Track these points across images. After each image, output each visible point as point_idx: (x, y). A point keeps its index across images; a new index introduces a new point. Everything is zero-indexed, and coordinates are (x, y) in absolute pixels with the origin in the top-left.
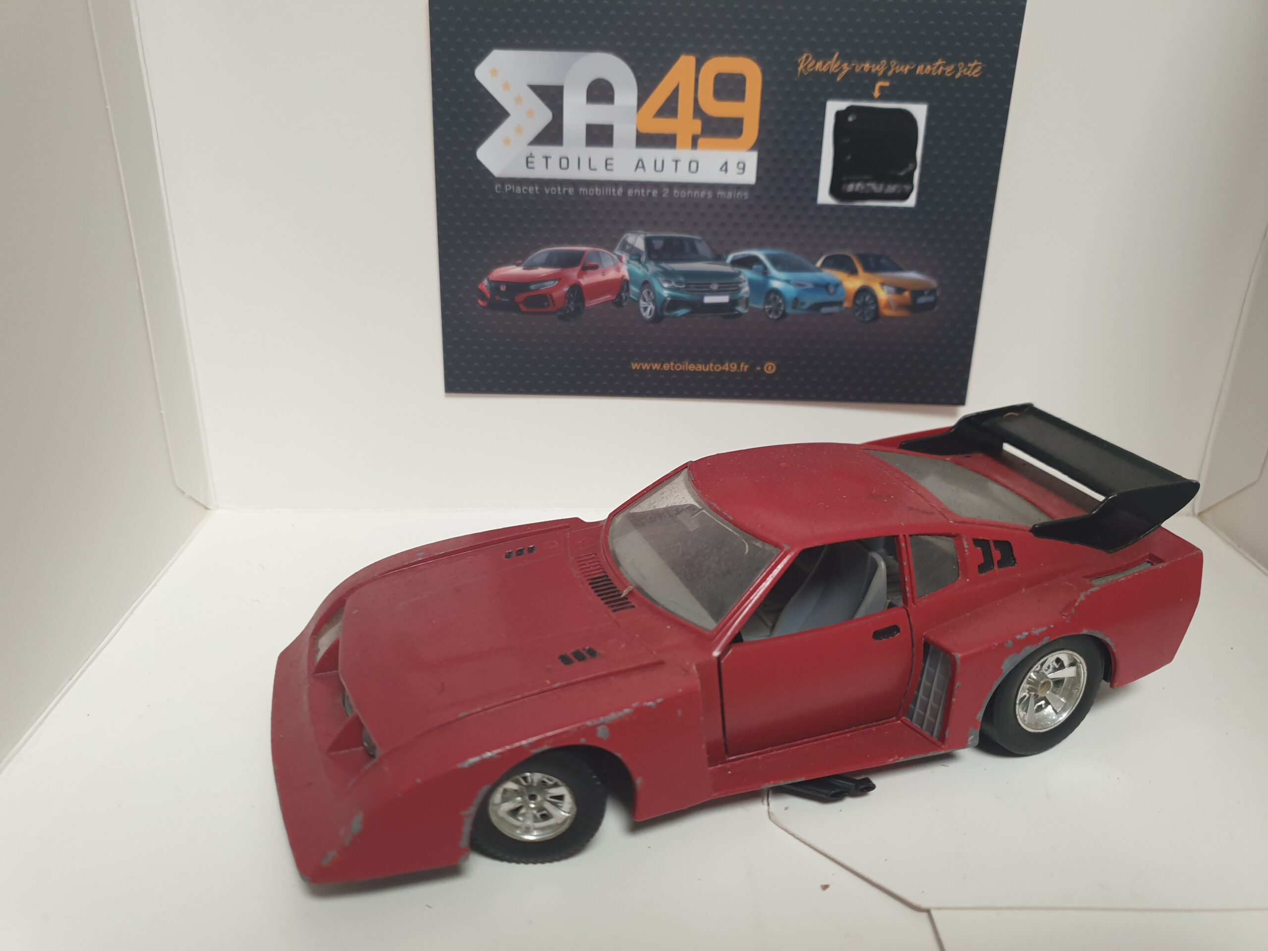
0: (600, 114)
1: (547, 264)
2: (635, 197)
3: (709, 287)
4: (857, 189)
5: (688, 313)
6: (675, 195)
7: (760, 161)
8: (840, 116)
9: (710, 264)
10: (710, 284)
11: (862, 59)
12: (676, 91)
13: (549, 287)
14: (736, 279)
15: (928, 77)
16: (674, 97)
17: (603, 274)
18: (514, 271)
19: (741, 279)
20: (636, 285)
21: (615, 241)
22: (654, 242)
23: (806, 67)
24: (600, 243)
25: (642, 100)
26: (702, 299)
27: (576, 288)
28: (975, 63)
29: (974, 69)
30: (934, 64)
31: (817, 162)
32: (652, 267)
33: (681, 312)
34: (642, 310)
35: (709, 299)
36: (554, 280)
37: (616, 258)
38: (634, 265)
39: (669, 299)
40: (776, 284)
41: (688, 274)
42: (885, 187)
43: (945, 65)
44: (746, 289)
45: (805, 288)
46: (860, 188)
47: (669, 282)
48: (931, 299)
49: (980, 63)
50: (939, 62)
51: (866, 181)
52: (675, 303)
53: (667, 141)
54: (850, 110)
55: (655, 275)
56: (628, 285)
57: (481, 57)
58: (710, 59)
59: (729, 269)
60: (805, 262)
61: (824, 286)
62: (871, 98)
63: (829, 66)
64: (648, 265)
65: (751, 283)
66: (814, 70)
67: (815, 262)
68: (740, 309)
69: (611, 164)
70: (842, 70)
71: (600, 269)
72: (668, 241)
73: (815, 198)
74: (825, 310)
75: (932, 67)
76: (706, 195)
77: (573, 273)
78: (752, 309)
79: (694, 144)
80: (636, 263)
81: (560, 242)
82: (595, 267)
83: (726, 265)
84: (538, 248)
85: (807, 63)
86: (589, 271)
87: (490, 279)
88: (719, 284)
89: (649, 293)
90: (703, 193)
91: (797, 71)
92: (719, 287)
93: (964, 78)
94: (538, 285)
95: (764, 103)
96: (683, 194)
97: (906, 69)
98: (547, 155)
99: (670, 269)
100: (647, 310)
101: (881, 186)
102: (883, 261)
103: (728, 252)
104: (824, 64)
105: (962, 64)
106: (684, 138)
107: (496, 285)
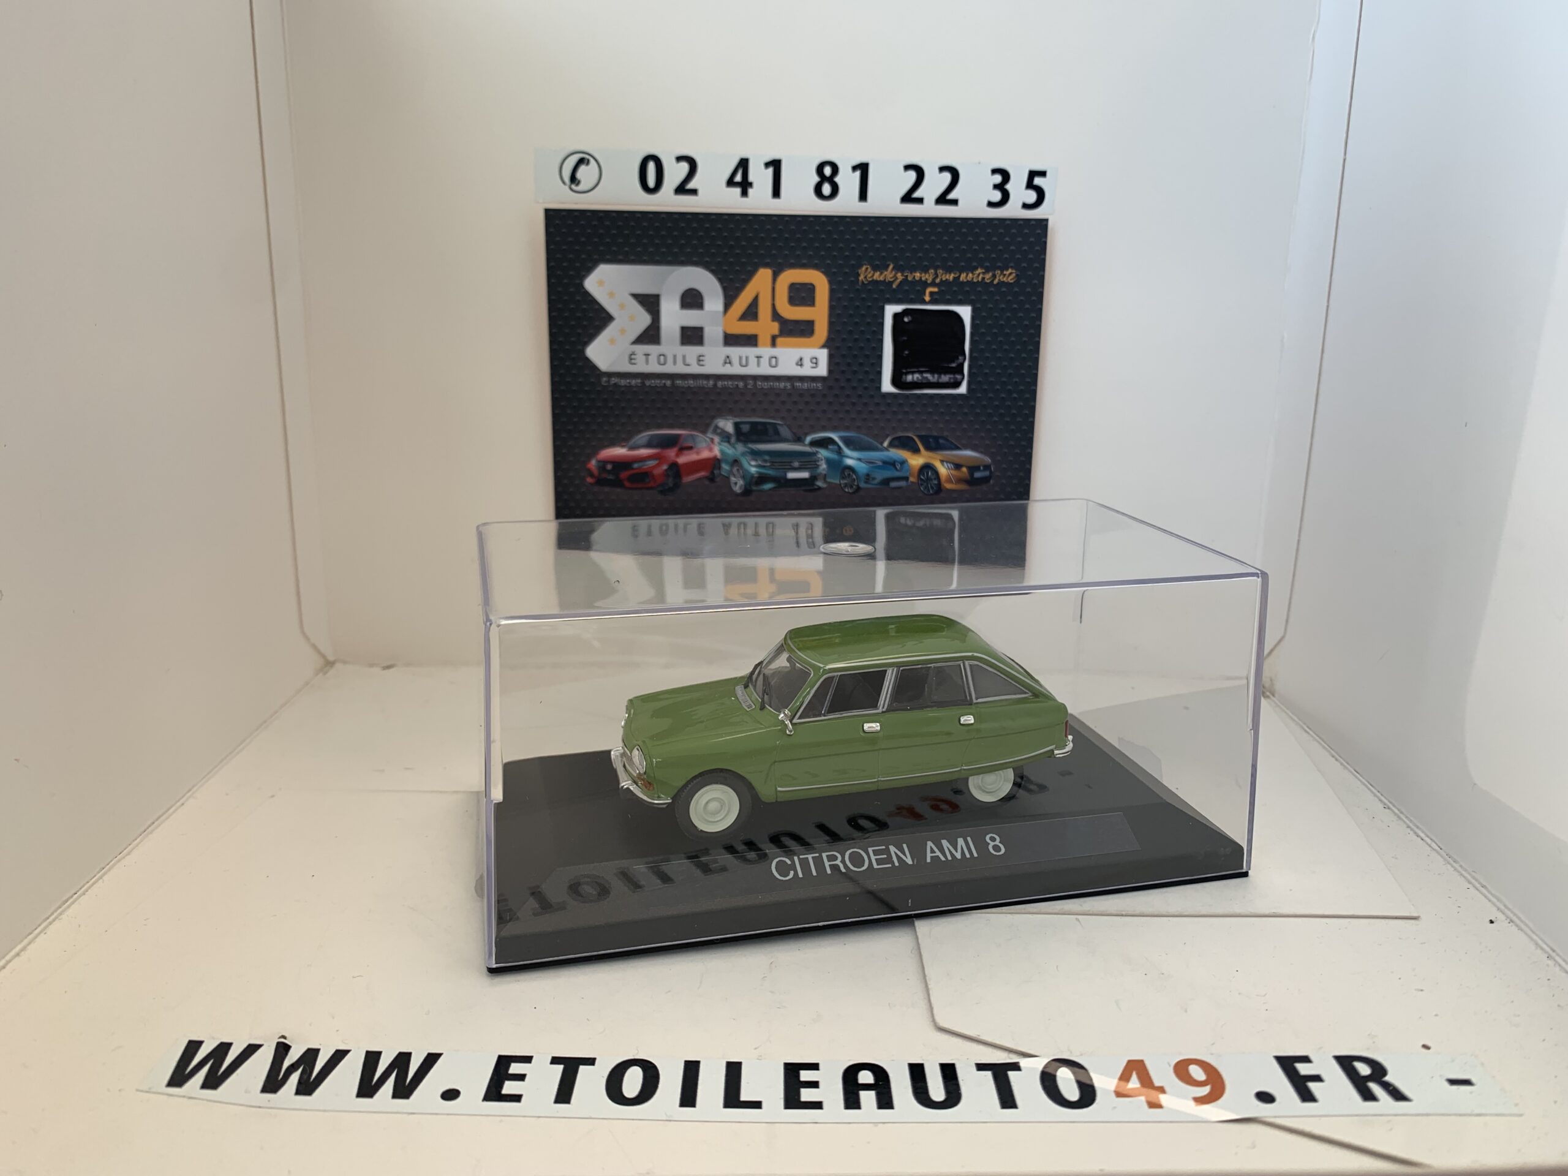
0: (692, 318)
1: (649, 445)
2: (724, 388)
3: (791, 465)
4: (915, 379)
5: (775, 488)
6: (758, 386)
7: (831, 357)
8: (897, 317)
9: (791, 445)
10: (791, 462)
11: (913, 269)
12: (756, 300)
13: (650, 466)
14: (814, 458)
15: (970, 283)
16: (755, 303)
17: (698, 453)
18: (619, 451)
19: (819, 458)
20: (726, 462)
21: (707, 426)
22: (742, 426)
23: (866, 277)
24: (695, 427)
25: (727, 306)
26: (786, 475)
27: (674, 466)
28: (1010, 271)
29: (1009, 276)
30: (974, 272)
31: (880, 357)
32: (741, 448)
33: (768, 486)
34: (733, 485)
35: (791, 475)
36: (656, 459)
37: (708, 439)
38: (725, 446)
39: (756, 475)
40: (849, 462)
41: (771, 453)
42: (939, 377)
43: (984, 273)
44: (823, 466)
45: (875, 465)
46: (918, 378)
47: (756, 460)
48: (987, 473)
49: (1014, 271)
50: (979, 271)
51: (921, 372)
52: (762, 479)
53: (750, 340)
54: (906, 312)
55: (743, 454)
56: (720, 464)
57: (589, 270)
58: (786, 271)
59: (808, 449)
60: (875, 443)
61: (891, 464)
62: (924, 302)
63: (886, 275)
64: (737, 446)
65: (829, 461)
66: (873, 280)
67: (882, 443)
68: (820, 483)
69: (703, 361)
70: (897, 278)
71: (695, 450)
72: (754, 425)
73: (879, 388)
74: (893, 484)
75: (973, 274)
76: (785, 387)
77: (671, 453)
78: (829, 483)
79: (774, 343)
80: (726, 444)
81: (660, 427)
82: (690, 448)
83: (805, 445)
84: (640, 432)
85: (866, 273)
86: (686, 452)
87: (598, 459)
88: (801, 462)
89: (738, 470)
90: (782, 385)
91: (859, 280)
92: (801, 465)
93: (1001, 283)
94: (641, 464)
95: (832, 308)
96: (766, 385)
97: (951, 277)
98: (647, 353)
99: (756, 450)
100: (738, 485)
101: (936, 376)
102: (941, 441)
103: (806, 434)
104: (881, 274)
105: (999, 272)
106: (764, 337)
107: (603, 464)
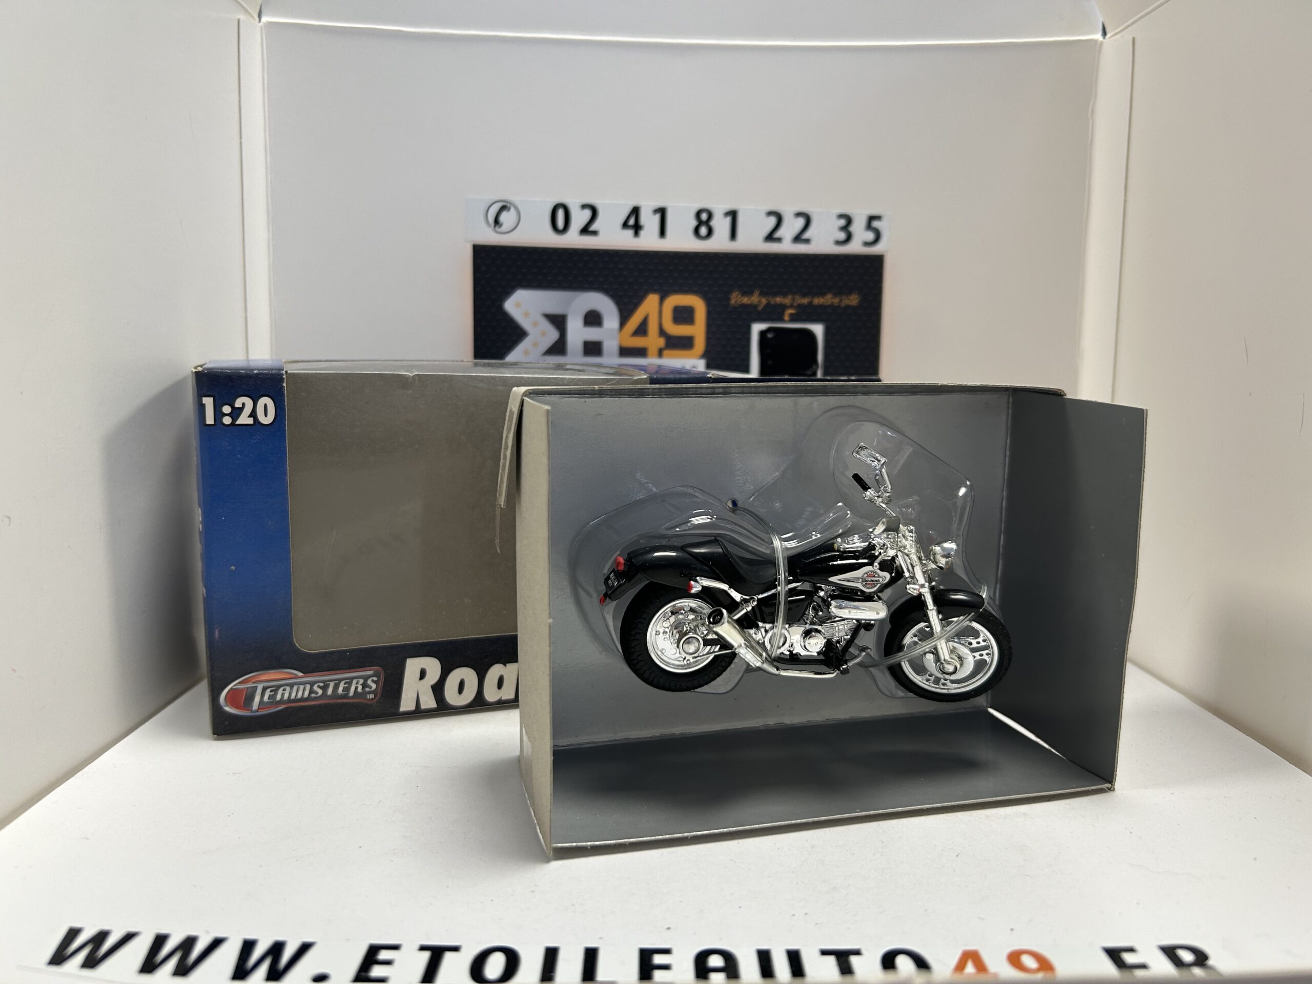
0: (592, 334)
8: (763, 334)
11: (775, 294)
12: (646, 318)
15: (822, 306)
16: (645, 321)
23: (735, 302)
25: (622, 324)
28: (854, 296)
29: (853, 300)
30: (825, 298)
31: (748, 366)
43: (832, 298)
49: (857, 297)
50: (829, 296)
53: (641, 352)
54: (769, 330)
57: (508, 294)
58: (669, 296)
62: (783, 321)
63: (753, 300)
66: (742, 303)
70: (761, 303)
79: (660, 354)
85: (737, 299)
91: (730, 303)
93: (848, 307)
95: (708, 326)
97: (805, 301)
104: (749, 298)
105: (845, 296)
106: (653, 350)
